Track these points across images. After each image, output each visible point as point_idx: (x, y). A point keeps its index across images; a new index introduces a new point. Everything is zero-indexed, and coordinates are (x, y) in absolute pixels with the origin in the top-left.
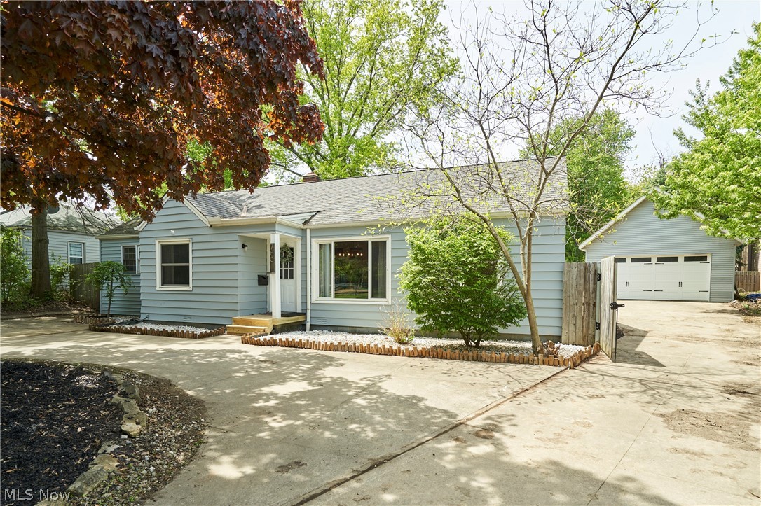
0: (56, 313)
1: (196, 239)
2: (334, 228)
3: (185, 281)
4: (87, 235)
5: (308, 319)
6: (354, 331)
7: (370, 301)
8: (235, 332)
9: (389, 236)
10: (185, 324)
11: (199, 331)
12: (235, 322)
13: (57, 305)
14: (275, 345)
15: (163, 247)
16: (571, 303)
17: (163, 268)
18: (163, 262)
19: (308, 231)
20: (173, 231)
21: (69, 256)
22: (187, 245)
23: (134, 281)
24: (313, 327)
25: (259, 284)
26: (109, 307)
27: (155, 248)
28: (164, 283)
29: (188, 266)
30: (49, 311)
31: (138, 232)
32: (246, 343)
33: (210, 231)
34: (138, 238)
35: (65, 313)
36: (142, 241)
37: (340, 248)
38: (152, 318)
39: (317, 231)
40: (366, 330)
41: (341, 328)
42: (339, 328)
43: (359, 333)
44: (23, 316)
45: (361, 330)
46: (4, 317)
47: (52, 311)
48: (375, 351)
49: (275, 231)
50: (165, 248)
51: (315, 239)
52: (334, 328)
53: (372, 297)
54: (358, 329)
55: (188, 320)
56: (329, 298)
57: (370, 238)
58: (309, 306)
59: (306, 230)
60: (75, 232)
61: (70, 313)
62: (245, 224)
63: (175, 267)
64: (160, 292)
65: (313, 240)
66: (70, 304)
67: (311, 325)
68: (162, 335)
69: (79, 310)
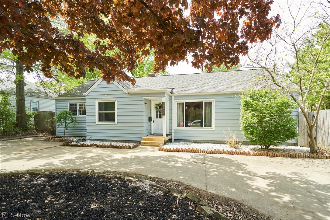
0: (32, 136)
1: (119, 100)
2: (186, 96)
3: (113, 120)
4: (48, 98)
5: (173, 137)
6: (196, 142)
7: (204, 128)
8: (145, 144)
9: (214, 100)
10: (113, 141)
11: (131, 145)
12: (144, 139)
13: (31, 132)
14: (179, 151)
15: (99, 103)
16: (302, 129)
17: (99, 113)
18: (99, 111)
19: (173, 97)
20: (105, 96)
21: (31, 108)
22: (114, 103)
23: (78, 120)
24: (176, 141)
25: (149, 121)
26: (65, 133)
27: (95, 104)
28: (100, 121)
29: (115, 113)
30: (28, 135)
31: (84, 96)
32: (161, 151)
33: (128, 96)
34: (85, 99)
35: (36, 136)
36: (87, 100)
37: (189, 105)
38: (93, 138)
39: (177, 97)
40: (202, 142)
41: (189, 141)
42: (188, 141)
43: (198, 143)
44: (15, 138)
45: (199, 141)
46: (2, 139)
47: (30, 135)
48: (236, 153)
49: (164, 96)
50: (100, 104)
51: (176, 101)
52: (185, 141)
53: (205, 127)
54: (197, 141)
55: (115, 139)
56: (183, 127)
57: (204, 101)
58: (173, 131)
59: (172, 96)
60: (34, 96)
61: (38, 136)
62: (148, 92)
63: (105, 113)
64: (97, 125)
65: (175, 101)
66: (37, 131)
67: (174, 140)
68: (110, 147)
69: (42, 134)
